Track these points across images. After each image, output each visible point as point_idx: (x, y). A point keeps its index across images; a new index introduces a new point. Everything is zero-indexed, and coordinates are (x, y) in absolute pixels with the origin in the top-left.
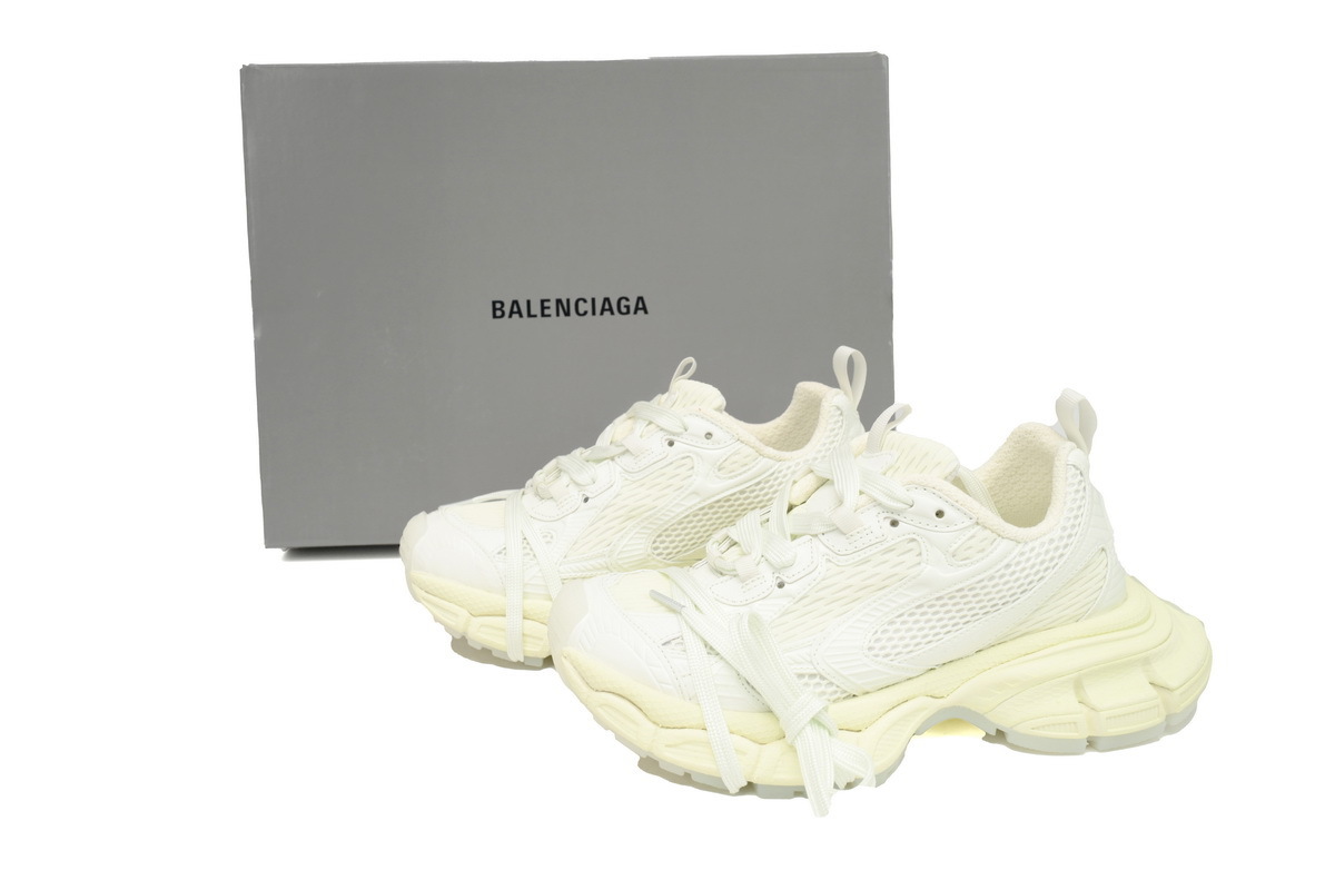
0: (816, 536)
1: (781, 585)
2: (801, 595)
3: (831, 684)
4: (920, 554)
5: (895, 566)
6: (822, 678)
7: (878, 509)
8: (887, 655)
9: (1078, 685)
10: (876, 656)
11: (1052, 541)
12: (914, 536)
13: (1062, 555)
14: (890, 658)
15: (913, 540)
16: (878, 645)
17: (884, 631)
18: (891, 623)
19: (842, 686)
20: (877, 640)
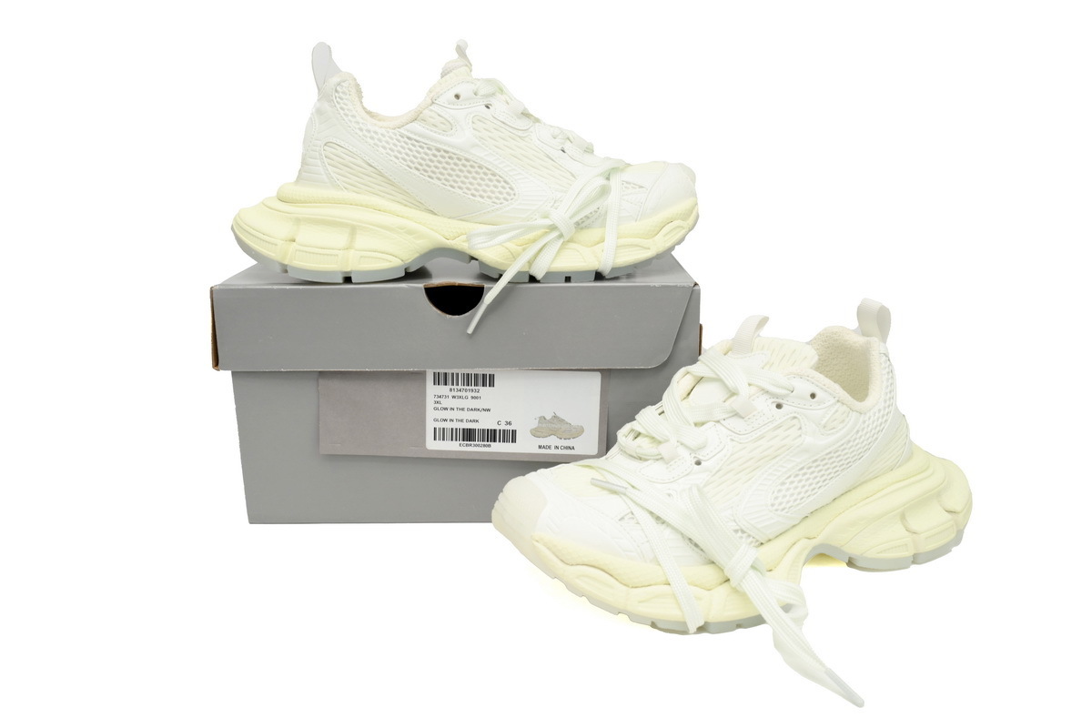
0: (718, 422)
1: (698, 463)
2: (717, 469)
3: (749, 536)
4: (800, 428)
5: (784, 439)
6: (743, 532)
7: (766, 396)
8: (783, 509)
9: (903, 517)
10: (777, 510)
11: (880, 411)
12: (796, 415)
13: (886, 421)
14: (786, 510)
15: (795, 418)
16: (777, 502)
17: (780, 491)
18: (783, 484)
19: (757, 537)
20: (776, 498)
